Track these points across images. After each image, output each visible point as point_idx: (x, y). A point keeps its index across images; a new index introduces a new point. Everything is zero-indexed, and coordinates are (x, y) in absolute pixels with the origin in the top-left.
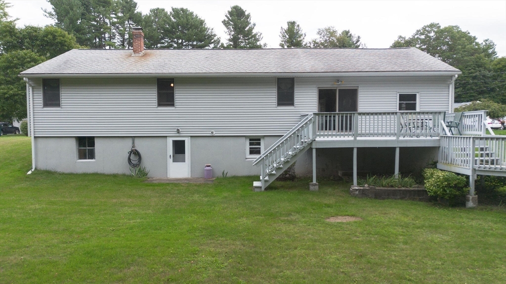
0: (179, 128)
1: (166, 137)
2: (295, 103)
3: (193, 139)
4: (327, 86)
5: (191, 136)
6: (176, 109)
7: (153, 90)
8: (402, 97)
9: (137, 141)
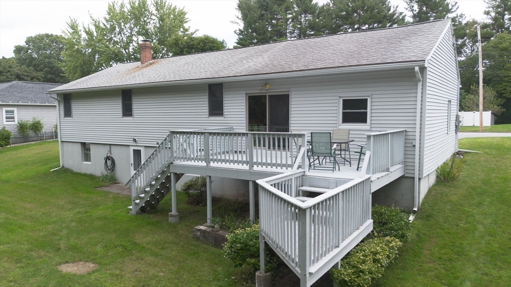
0: (135, 138)
1: (129, 145)
2: (225, 113)
3: (147, 149)
4: (256, 92)
5: (145, 146)
6: (134, 119)
7: (118, 101)
8: (347, 104)
9: (113, 148)
